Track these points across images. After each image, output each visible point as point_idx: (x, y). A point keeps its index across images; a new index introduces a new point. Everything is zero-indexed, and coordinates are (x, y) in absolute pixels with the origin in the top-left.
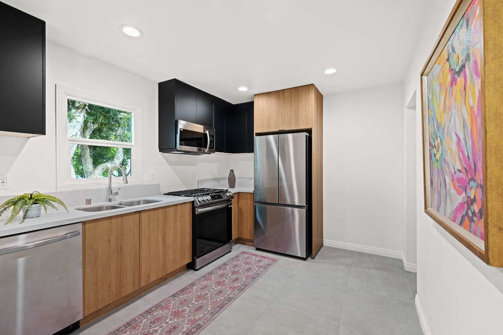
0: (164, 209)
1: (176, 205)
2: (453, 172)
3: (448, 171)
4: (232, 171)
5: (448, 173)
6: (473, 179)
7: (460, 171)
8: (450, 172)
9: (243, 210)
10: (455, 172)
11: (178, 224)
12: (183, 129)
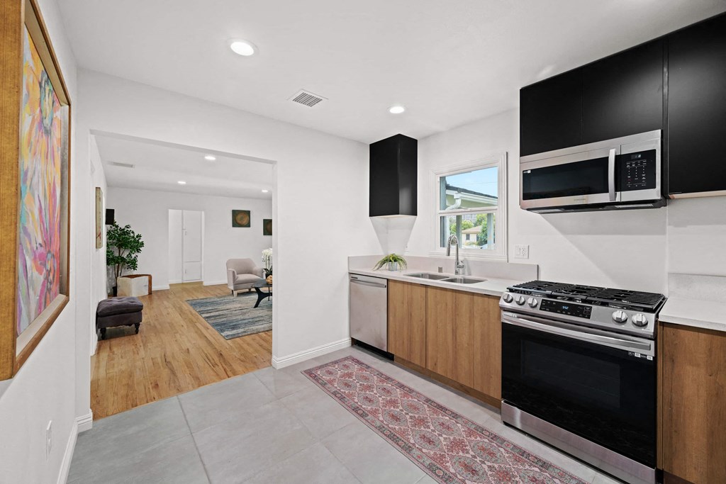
2: (35, 249)
3: (29, 247)
5: (30, 251)
6: (49, 252)
7: (41, 245)
8: (32, 248)
10: (37, 248)
11: (477, 323)
12: (531, 170)
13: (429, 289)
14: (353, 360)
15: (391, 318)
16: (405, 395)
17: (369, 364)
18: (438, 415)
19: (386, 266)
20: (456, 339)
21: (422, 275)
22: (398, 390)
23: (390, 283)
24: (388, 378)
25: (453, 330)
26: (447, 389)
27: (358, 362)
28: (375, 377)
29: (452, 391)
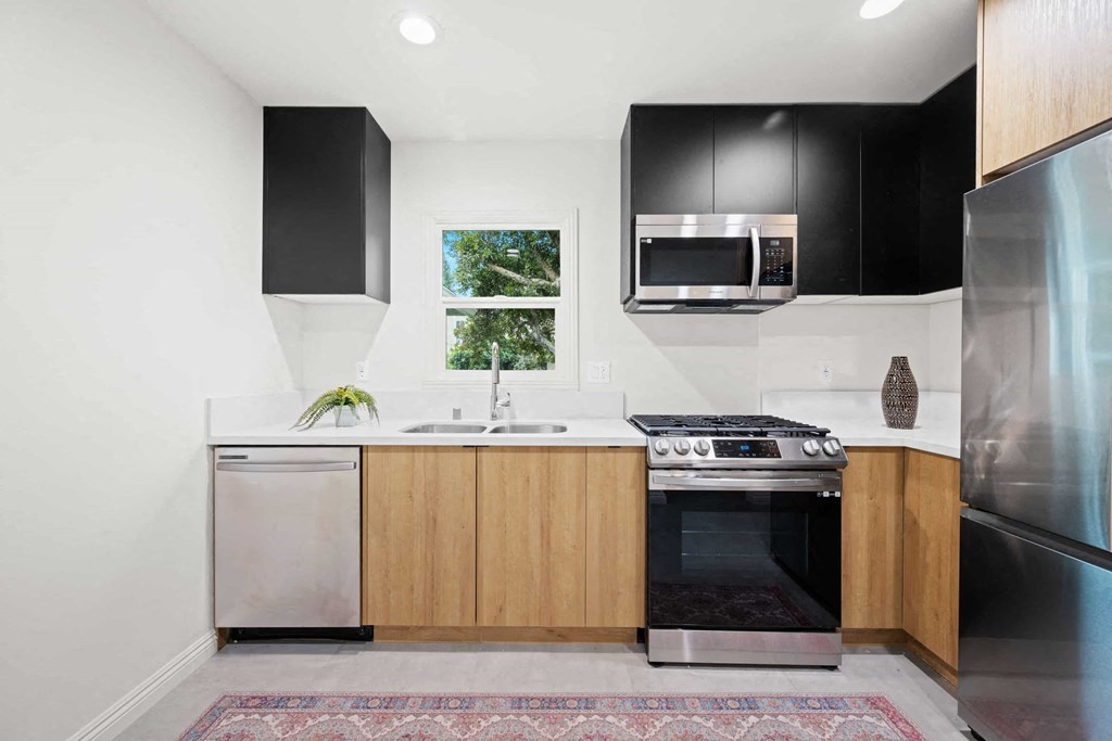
0: (546, 455)
1: (585, 449)
4: (900, 364)
9: (923, 524)
11: (593, 503)
12: (653, 239)
13: (484, 455)
14: (244, 703)
15: (373, 543)
16: (465, 722)
17: (309, 691)
18: (563, 724)
19: (329, 416)
20: (548, 544)
21: (423, 427)
22: (439, 718)
23: (370, 457)
24: (391, 702)
25: (542, 527)
26: (525, 649)
27: (264, 702)
28: (354, 718)
29: (535, 650)
